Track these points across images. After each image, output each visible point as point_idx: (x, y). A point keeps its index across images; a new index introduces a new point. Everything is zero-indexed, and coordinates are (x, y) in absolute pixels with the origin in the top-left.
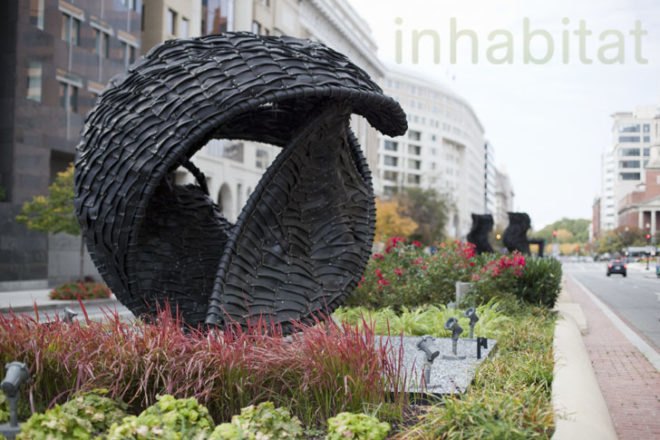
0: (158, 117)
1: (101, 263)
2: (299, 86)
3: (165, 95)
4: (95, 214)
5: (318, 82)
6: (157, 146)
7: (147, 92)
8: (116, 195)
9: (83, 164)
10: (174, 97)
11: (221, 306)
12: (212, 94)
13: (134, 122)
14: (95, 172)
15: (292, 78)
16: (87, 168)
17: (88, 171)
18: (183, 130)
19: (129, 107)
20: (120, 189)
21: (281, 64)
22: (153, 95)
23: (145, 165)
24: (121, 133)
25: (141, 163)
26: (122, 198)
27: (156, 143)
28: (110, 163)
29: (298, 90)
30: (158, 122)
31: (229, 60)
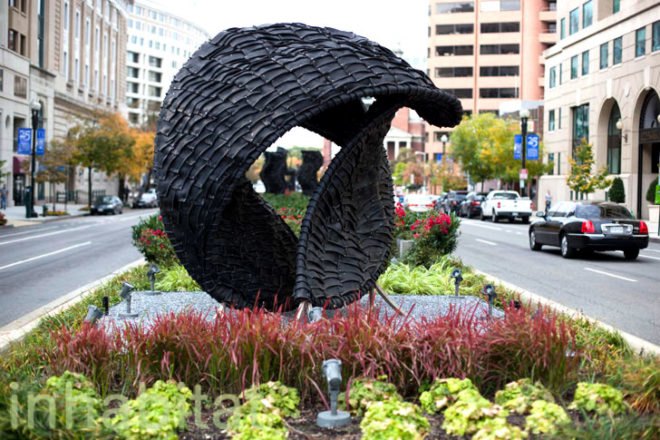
0: (253, 108)
1: (179, 241)
2: (385, 85)
3: (260, 87)
4: (184, 196)
5: (399, 81)
6: (253, 134)
7: (241, 83)
8: (208, 180)
9: (170, 149)
10: (269, 90)
11: (309, 281)
12: (309, 89)
13: (229, 111)
14: (185, 157)
15: (377, 77)
16: (176, 152)
17: (178, 156)
18: (279, 121)
19: (224, 97)
20: (212, 174)
21: (367, 63)
22: (247, 86)
23: (240, 152)
24: (216, 121)
25: (236, 150)
26: (214, 182)
27: (250, 132)
28: (202, 150)
29: (384, 88)
30: (253, 112)
31: (320, 58)
